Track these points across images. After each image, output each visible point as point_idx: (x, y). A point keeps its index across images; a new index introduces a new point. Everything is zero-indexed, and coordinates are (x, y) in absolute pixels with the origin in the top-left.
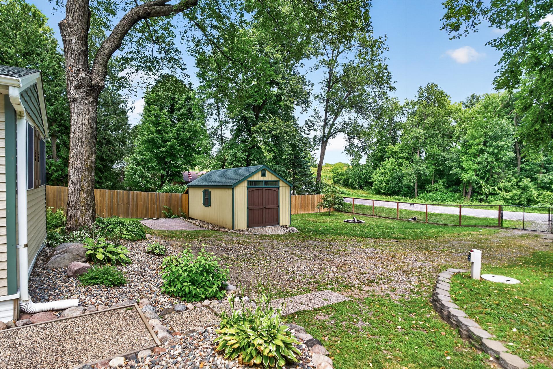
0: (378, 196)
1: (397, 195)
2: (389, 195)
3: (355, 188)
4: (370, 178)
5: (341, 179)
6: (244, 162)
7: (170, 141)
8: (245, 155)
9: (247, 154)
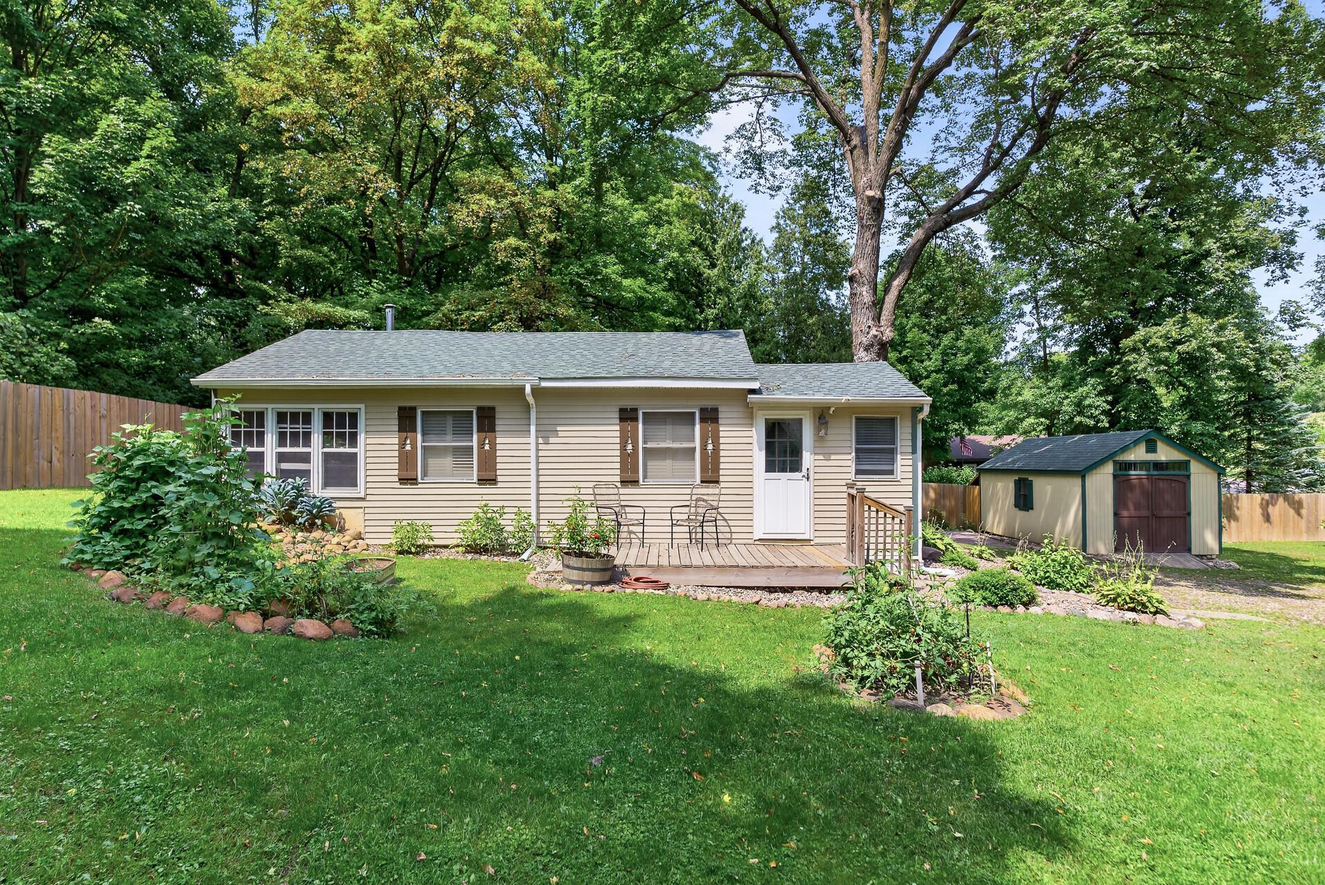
6: (1102, 417)
7: (927, 377)
8: (1106, 401)
9: (1110, 398)
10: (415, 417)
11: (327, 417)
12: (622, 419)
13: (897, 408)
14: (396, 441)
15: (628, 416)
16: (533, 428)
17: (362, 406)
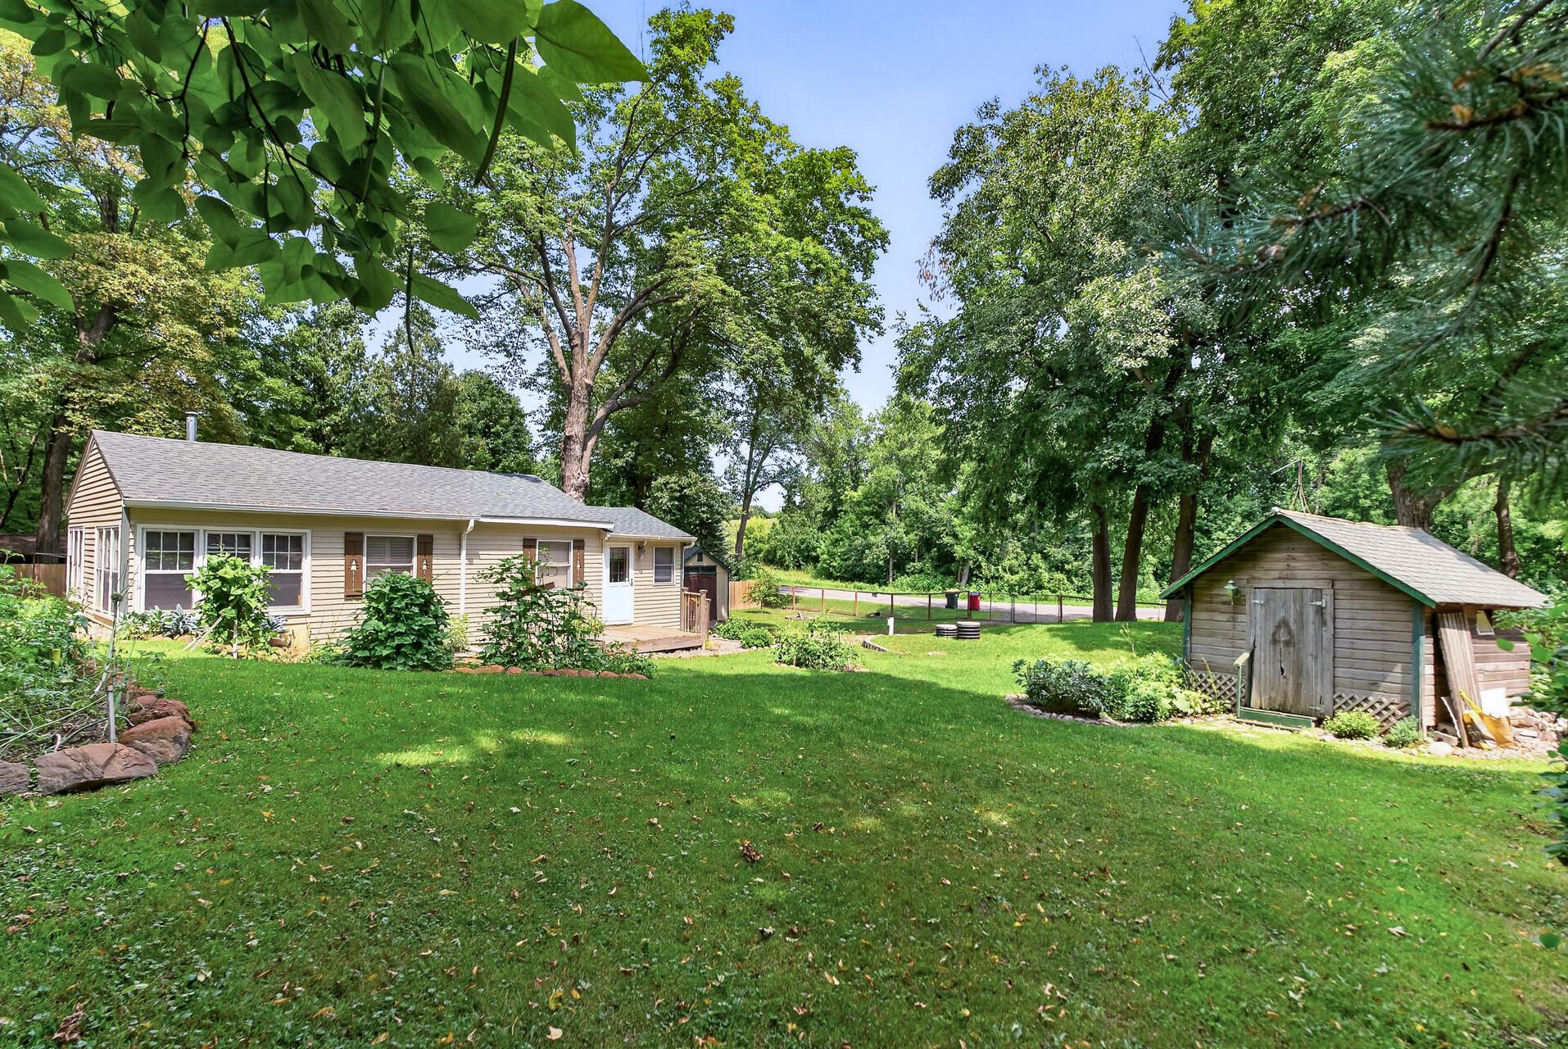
0: (829, 582)
1: (860, 581)
2: (847, 580)
3: (787, 568)
4: (814, 549)
5: (759, 552)
10: (362, 542)
11: (268, 539)
12: (525, 546)
13: (673, 543)
14: (343, 562)
15: (529, 544)
16: (464, 553)
17: (308, 531)
